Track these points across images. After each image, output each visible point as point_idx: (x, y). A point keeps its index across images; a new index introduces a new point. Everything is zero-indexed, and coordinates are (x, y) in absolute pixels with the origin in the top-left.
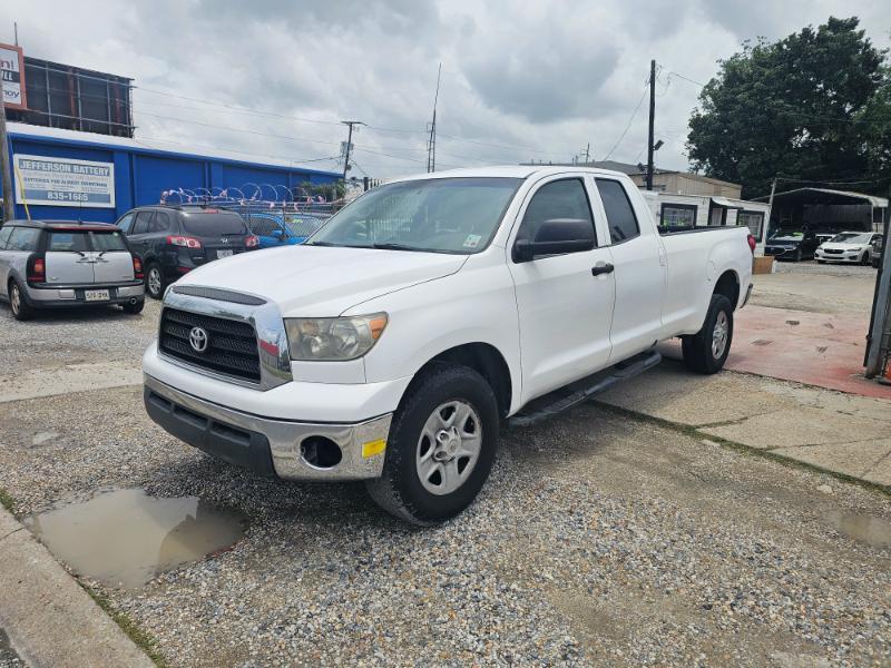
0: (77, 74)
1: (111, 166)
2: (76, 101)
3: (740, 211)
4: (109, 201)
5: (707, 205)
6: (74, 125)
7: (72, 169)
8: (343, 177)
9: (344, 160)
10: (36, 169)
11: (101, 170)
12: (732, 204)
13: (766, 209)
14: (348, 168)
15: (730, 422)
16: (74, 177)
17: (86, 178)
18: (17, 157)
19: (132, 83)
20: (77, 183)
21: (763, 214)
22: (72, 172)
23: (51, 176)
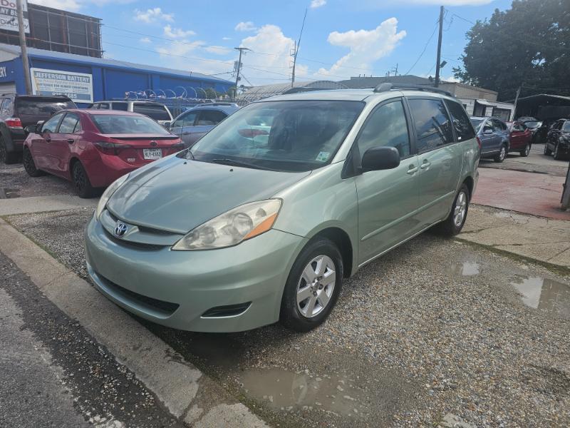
0: (67, 16)
1: (90, 76)
2: (67, 33)
3: (495, 109)
4: (90, 99)
5: (473, 105)
6: (66, 50)
7: (67, 78)
8: (236, 84)
9: (236, 74)
10: (44, 77)
11: (84, 79)
12: (490, 104)
13: (512, 108)
14: (238, 79)
15: (472, 232)
16: (68, 83)
17: (76, 84)
18: (33, 70)
19: (101, 22)
20: (70, 87)
21: (510, 111)
22: (67, 79)
23: (54, 82)
